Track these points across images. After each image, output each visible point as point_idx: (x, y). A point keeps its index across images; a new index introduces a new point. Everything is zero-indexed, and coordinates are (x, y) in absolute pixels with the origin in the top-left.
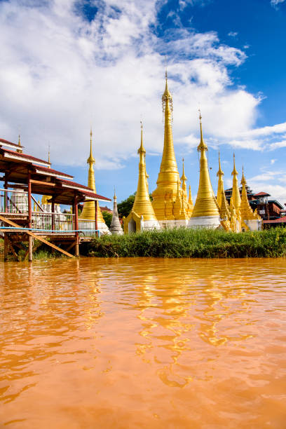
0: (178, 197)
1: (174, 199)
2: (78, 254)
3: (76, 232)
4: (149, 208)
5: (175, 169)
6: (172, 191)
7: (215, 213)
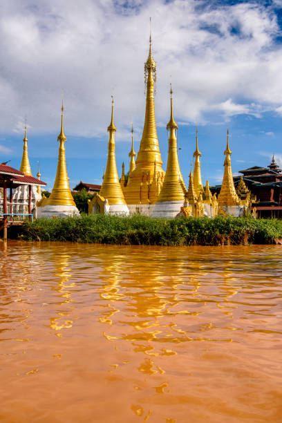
0: (154, 179)
1: (151, 181)
2: (6, 236)
3: (4, 216)
4: (118, 191)
5: (156, 148)
6: (149, 172)
7: (180, 198)
